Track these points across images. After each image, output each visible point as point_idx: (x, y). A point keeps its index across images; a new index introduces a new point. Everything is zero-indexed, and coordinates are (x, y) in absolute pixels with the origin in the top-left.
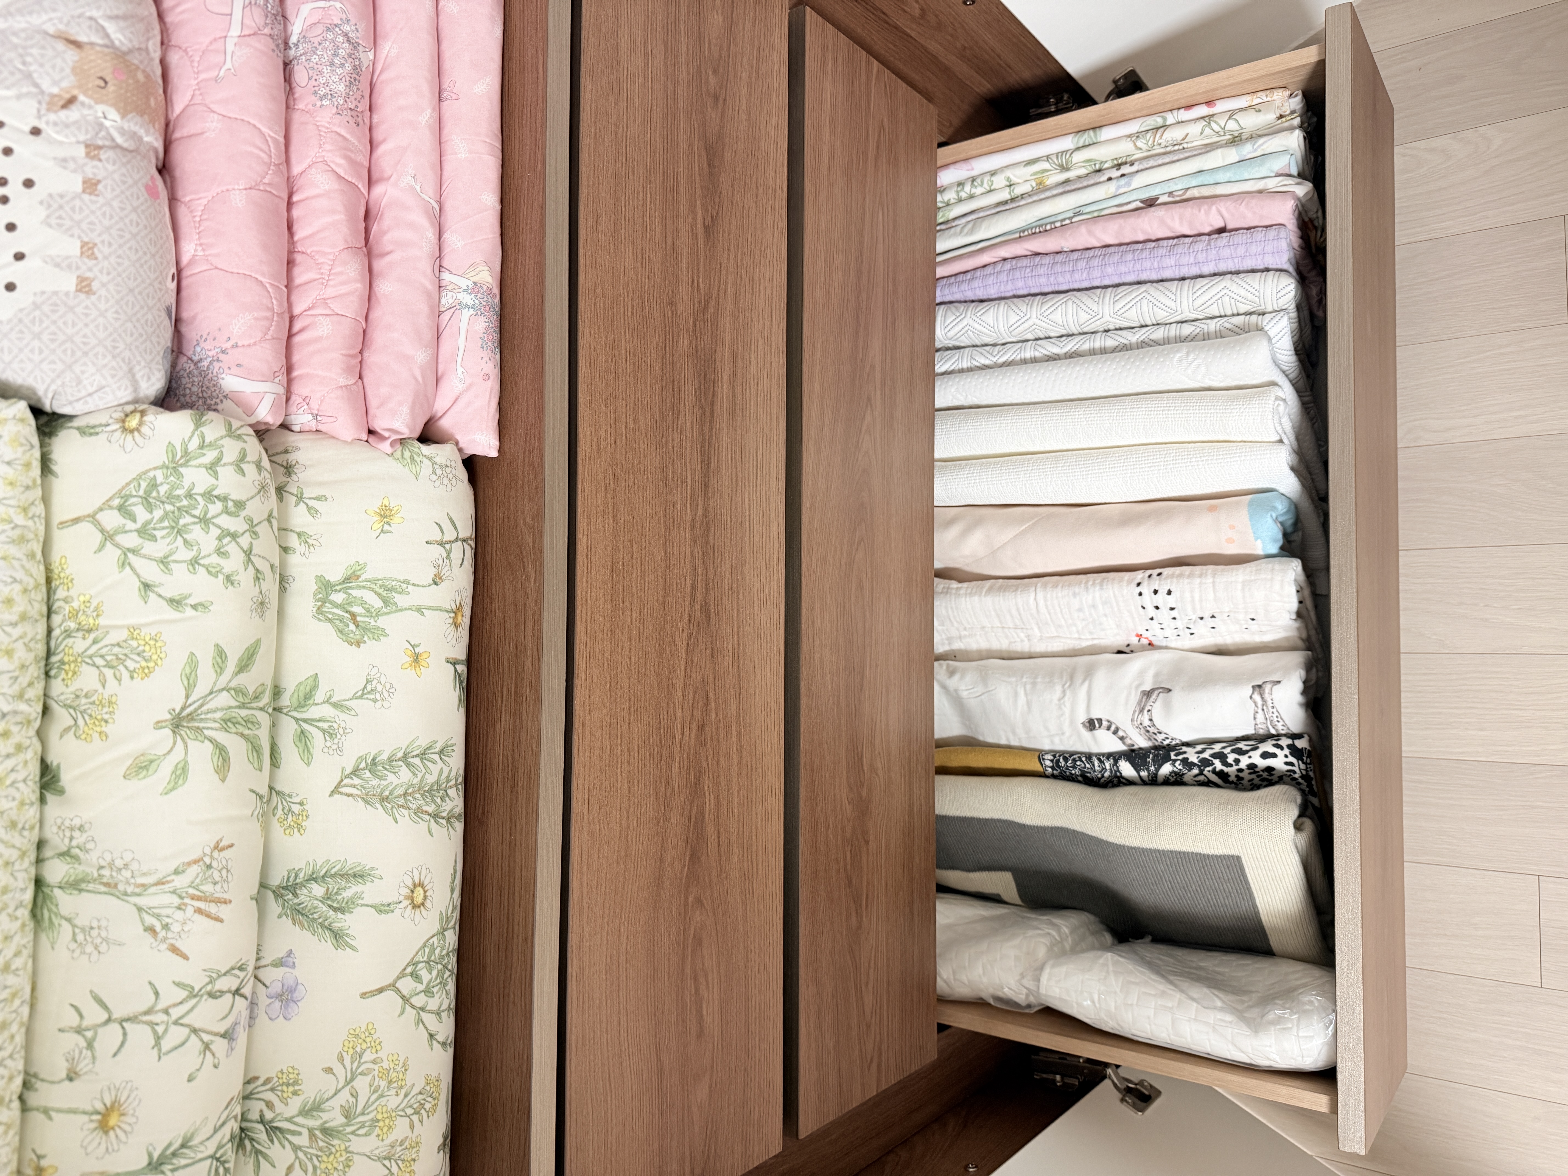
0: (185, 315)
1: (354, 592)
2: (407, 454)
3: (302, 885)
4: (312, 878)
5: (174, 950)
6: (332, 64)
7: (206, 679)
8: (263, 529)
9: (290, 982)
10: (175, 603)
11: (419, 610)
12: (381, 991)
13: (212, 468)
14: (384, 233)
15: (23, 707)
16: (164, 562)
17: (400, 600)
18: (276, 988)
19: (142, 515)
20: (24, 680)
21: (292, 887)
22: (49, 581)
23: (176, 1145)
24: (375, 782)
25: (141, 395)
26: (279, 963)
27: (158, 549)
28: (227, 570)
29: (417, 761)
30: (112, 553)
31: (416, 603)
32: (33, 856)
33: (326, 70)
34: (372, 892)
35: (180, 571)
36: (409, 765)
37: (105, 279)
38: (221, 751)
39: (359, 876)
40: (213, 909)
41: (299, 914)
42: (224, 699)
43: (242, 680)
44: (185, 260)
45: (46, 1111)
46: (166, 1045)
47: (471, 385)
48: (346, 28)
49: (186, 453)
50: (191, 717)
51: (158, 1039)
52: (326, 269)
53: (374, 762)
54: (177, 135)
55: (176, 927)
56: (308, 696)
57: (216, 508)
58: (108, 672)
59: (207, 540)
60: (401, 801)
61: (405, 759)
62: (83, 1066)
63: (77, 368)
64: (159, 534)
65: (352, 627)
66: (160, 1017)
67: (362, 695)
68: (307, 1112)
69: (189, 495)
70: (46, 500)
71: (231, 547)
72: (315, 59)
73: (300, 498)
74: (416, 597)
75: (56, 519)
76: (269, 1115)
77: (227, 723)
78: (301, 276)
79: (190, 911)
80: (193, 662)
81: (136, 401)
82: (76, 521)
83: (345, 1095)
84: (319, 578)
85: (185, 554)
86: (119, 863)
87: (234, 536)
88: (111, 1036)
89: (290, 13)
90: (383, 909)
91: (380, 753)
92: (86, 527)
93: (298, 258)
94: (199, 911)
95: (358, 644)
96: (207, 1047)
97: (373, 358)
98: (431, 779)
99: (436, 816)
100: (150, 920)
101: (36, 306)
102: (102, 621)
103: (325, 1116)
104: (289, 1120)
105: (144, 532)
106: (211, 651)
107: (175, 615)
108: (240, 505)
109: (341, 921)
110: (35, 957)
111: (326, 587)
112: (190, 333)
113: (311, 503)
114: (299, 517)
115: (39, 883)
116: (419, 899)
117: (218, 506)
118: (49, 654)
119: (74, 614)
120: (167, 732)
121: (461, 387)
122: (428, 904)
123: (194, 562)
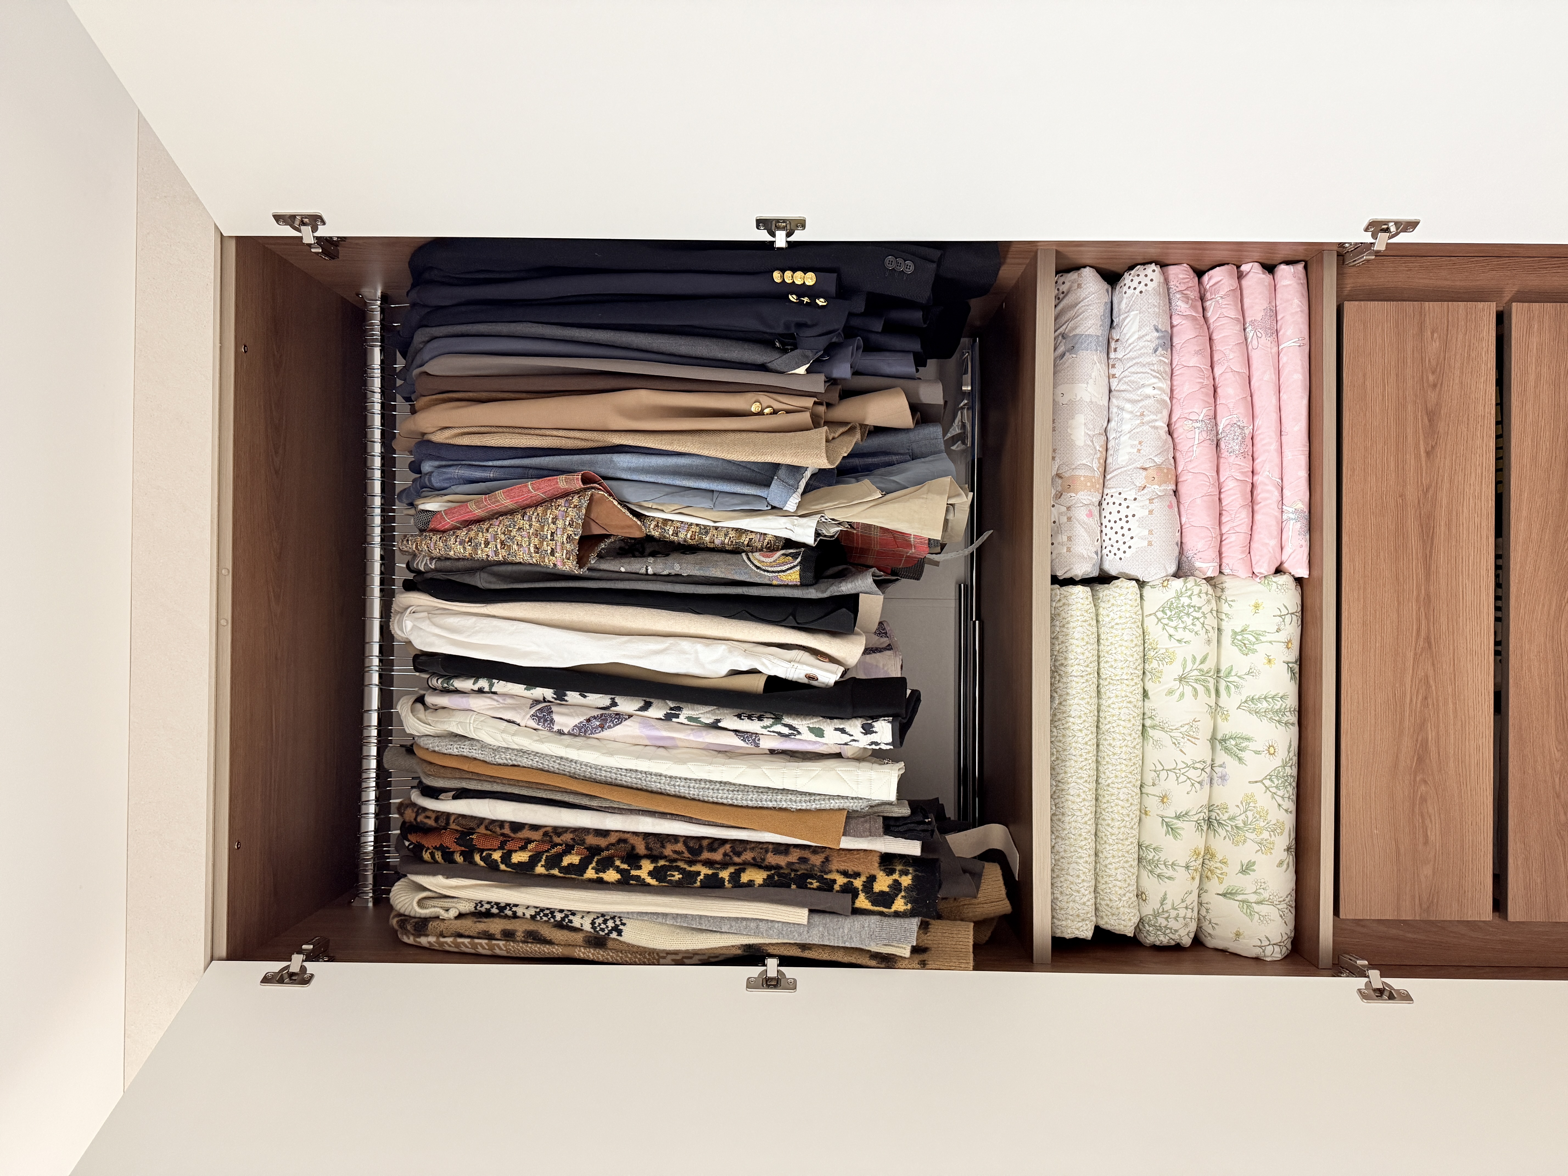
0: (1183, 541)
1: (1245, 636)
2: (1266, 582)
3: (1227, 740)
4: (1231, 738)
5: (1181, 751)
6: (1233, 439)
7: (1189, 666)
8: (1209, 616)
9: (1224, 773)
10: (1179, 641)
11: (1270, 642)
12: (1256, 782)
13: (1190, 597)
14: (1258, 495)
15: (1137, 672)
16: (1175, 628)
17: (1262, 638)
18: (1219, 775)
19: (1169, 613)
20: (1137, 664)
21: (1224, 740)
22: (1144, 633)
23: (1184, 813)
24: (1253, 706)
25: (1169, 573)
26: (1220, 766)
27: (1173, 624)
28: (1196, 630)
29: (1270, 700)
30: (1160, 625)
31: (1269, 640)
32: (1142, 717)
33: (1231, 442)
34: (1252, 746)
35: (1180, 631)
36: (1266, 701)
37: (1155, 540)
38: (1195, 689)
39: (1248, 739)
40: (1193, 740)
41: (1226, 749)
42: (1196, 673)
43: (1202, 666)
44: (1183, 523)
45: (1147, 794)
46: (1180, 780)
47: (1295, 550)
48: (1239, 424)
49: (1181, 592)
50: (1185, 678)
51: (1177, 778)
52: (1233, 516)
53: (1253, 699)
54: (1180, 480)
55: (1182, 744)
56: (1229, 673)
57: (1192, 610)
58: (1160, 662)
59: (1189, 621)
60: (1264, 714)
61: (1265, 698)
62: (1157, 782)
63: (1149, 569)
64: (1174, 619)
65: (1244, 648)
66: (1177, 771)
67: (1248, 673)
68: (1230, 819)
69: (1183, 606)
70: (1142, 608)
71: (1197, 623)
72: (1227, 438)
73: (1226, 601)
74: (1269, 637)
75: (1145, 615)
76: (1218, 818)
77: (1197, 681)
78: (1224, 519)
79: (1186, 739)
80: (1185, 660)
81: (1167, 576)
82: (1150, 615)
83: (1243, 817)
84: (1233, 630)
85: (1182, 625)
86: (1165, 722)
87: (1198, 619)
88: (1163, 774)
89: (1219, 422)
90: (1257, 752)
91: (1255, 695)
92: (1153, 617)
93: (1224, 512)
94: (1188, 740)
95: (1247, 655)
96: (1193, 785)
97: (1254, 545)
98: (1277, 707)
99: (1279, 722)
100: (1174, 741)
101: (1137, 552)
102: (1158, 646)
103: (1237, 822)
104: (1225, 821)
105: (1169, 618)
106: (1191, 657)
107: (1179, 645)
108: (1200, 608)
109: (1241, 754)
110: (1143, 747)
111: (1235, 633)
112: (1185, 548)
113: (1230, 603)
114: (1225, 608)
115: (1143, 726)
116: (1272, 752)
117: (1192, 609)
118: (1144, 656)
119: (1150, 644)
120: (1178, 682)
121: (1291, 551)
122: (1276, 754)
123: (1185, 628)
